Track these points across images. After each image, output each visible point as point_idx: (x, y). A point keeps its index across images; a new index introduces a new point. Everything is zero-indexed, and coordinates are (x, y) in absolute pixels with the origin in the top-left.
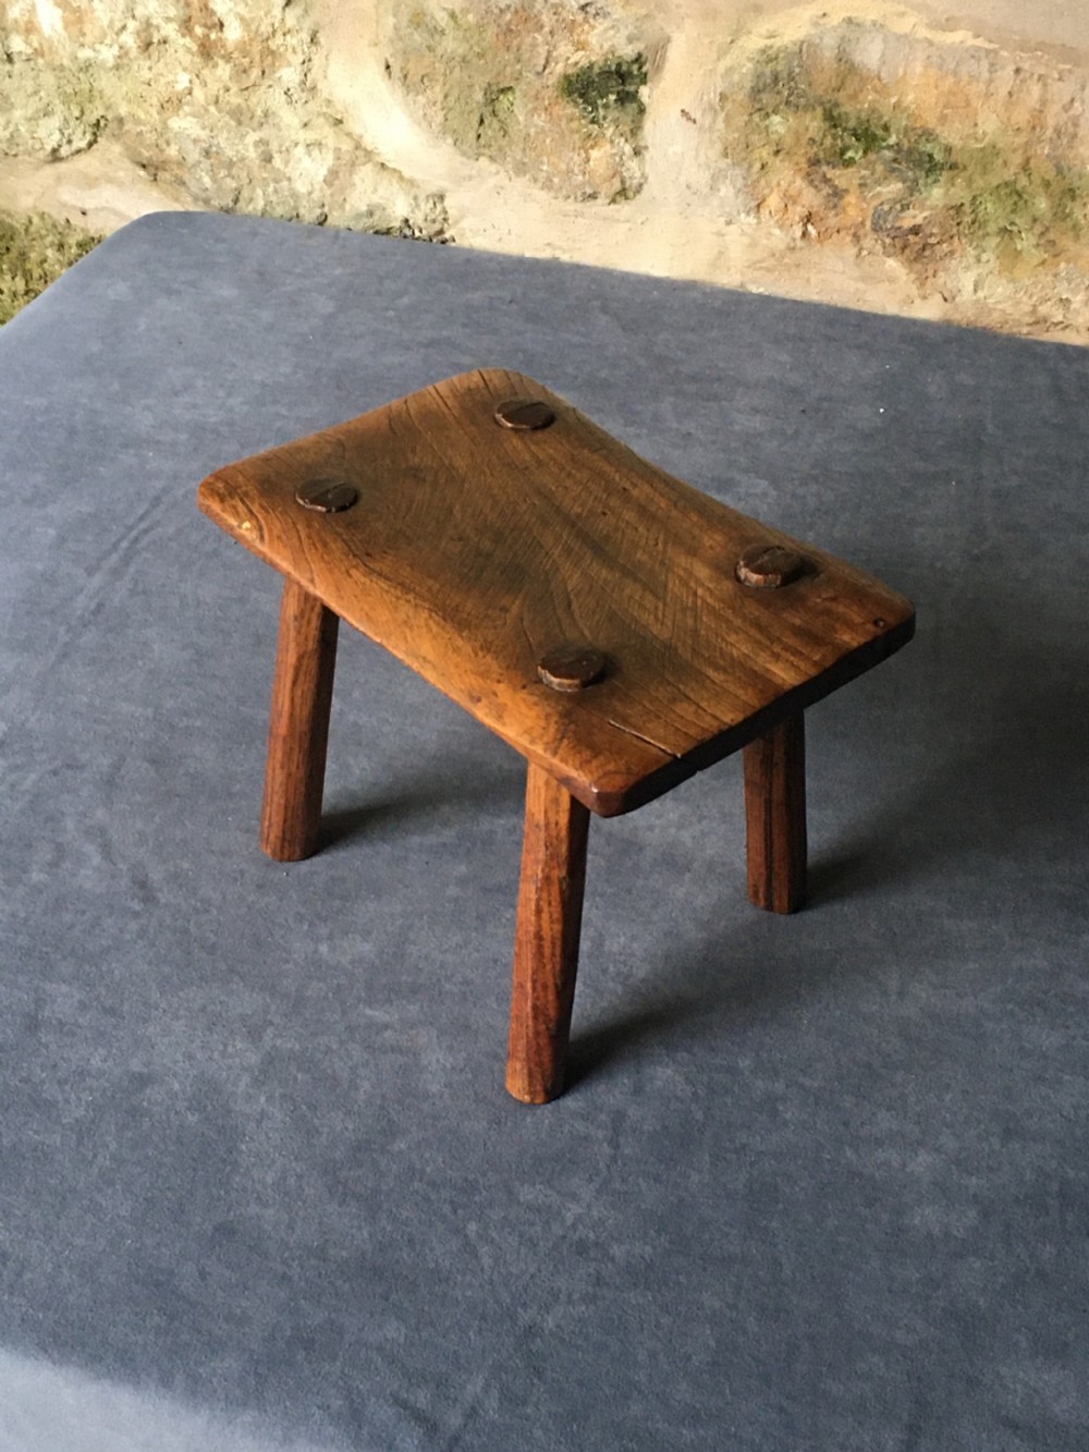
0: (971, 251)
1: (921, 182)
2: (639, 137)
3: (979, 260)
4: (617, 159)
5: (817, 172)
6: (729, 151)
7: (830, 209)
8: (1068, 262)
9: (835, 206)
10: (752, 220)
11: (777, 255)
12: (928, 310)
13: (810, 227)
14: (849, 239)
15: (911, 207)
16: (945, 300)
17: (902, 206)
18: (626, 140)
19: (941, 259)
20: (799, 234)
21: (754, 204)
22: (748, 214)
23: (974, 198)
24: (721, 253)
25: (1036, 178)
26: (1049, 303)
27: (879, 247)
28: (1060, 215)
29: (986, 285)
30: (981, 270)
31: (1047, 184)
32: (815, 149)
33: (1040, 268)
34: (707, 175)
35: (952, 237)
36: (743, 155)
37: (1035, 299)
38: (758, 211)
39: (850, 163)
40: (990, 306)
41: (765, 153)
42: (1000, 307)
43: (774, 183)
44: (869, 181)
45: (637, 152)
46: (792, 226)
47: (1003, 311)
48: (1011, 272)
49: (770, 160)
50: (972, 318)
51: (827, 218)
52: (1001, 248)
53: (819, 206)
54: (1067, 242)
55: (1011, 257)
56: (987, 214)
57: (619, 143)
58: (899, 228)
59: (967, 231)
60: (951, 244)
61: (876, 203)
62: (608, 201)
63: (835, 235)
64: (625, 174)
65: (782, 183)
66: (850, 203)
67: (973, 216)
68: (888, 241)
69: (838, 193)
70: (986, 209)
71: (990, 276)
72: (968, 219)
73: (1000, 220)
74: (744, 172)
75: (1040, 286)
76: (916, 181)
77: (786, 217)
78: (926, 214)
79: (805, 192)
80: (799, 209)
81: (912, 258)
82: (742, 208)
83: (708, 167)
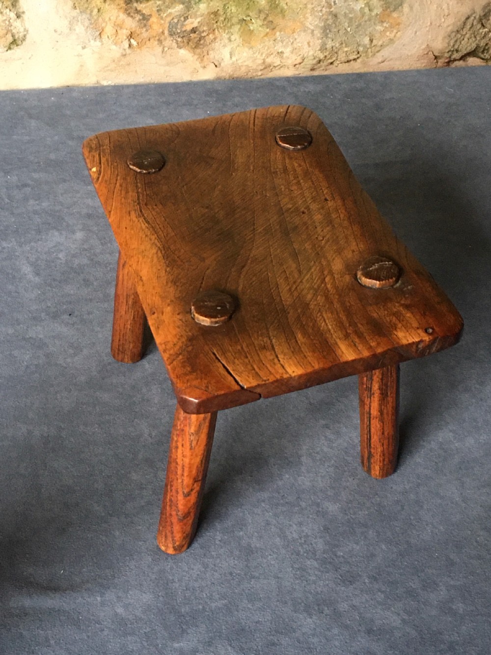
0: (225, 36)
1: (193, 2)
2: (18, 7)
3: (230, 40)
4: (7, 23)
5: (131, 8)
6: (76, 5)
7: (142, 28)
8: (280, 31)
9: (145, 26)
10: (98, 43)
11: (116, 61)
12: (208, 74)
13: (132, 41)
14: (156, 43)
15: (189, 17)
16: (216, 66)
17: (184, 18)
18: (10, 10)
19: (210, 44)
20: (127, 46)
21: (97, 33)
22: (95, 40)
23: (225, 5)
24: (82, 66)
26: (272, 56)
27: (174, 45)
28: (273, 6)
29: (237, 52)
30: (232, 46)
33: (265, 38)
34: (66, 22)
35: (214, 30)
36: (86, 5)
37: (264, 55)
38: (101, 37)
40: (240, 64)
41: (99, 2)
42: (245, 64)
43: (107, 19)
44: (162, 8)
45: (18, 16)
46: (122, 42)
47: (247, 66)
48: (250, 43)
49: (102, 6)
50: (232, 73)
51: (141, 33)
52: (241, 31)
53: (136, 27)
54: (279, 21)
55: (248, 35)
56: (232, 13)
57: (6, 13)
58: (185, 31)
59: (222, 25)
60: (214, 34)
61: (169, 19)
62: (6, 49)
63: (148, 42)
64: (13, 31)
65: (112, 18)
66: (153, 22)
67: (224, 16)
68: (179, 40)
69: (145, 18)
70: (231, 10)
71: (238, 48)
72: (222, 19)
73: (239, 15)
74: (88, 16)
75: (266, 48)
76: (190, 2)
77: (117, 38)
78: (199, 20)
79: (126, 21)
80: (125, 31)
81: (194, 47)
82: (91, 38)
83: (66, 17)
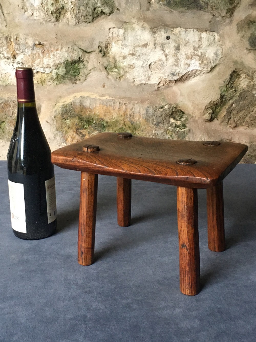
1: (102, 131)
5: (78, 131)
6: (58, 129)
9: (83, 139)
21: (65, 140)
22: (64, 143)
25: (127, 126)
31: (129, 127)
32: (77, 126)
34: (53, 135)
36: (61, 129)
39: (86, 128)
41: (66, 128)
43: (69, 135)
44: (90, 132)
49: (67, 130)
53: (80, 139)
65: (71, 135)
69: (84, 136)
74: (62, 133)
76: (101, 130)
77: (72, 143)
79: (76, 136)
80: (75, 140)
82: (62, 142)
83: (53, 133)
